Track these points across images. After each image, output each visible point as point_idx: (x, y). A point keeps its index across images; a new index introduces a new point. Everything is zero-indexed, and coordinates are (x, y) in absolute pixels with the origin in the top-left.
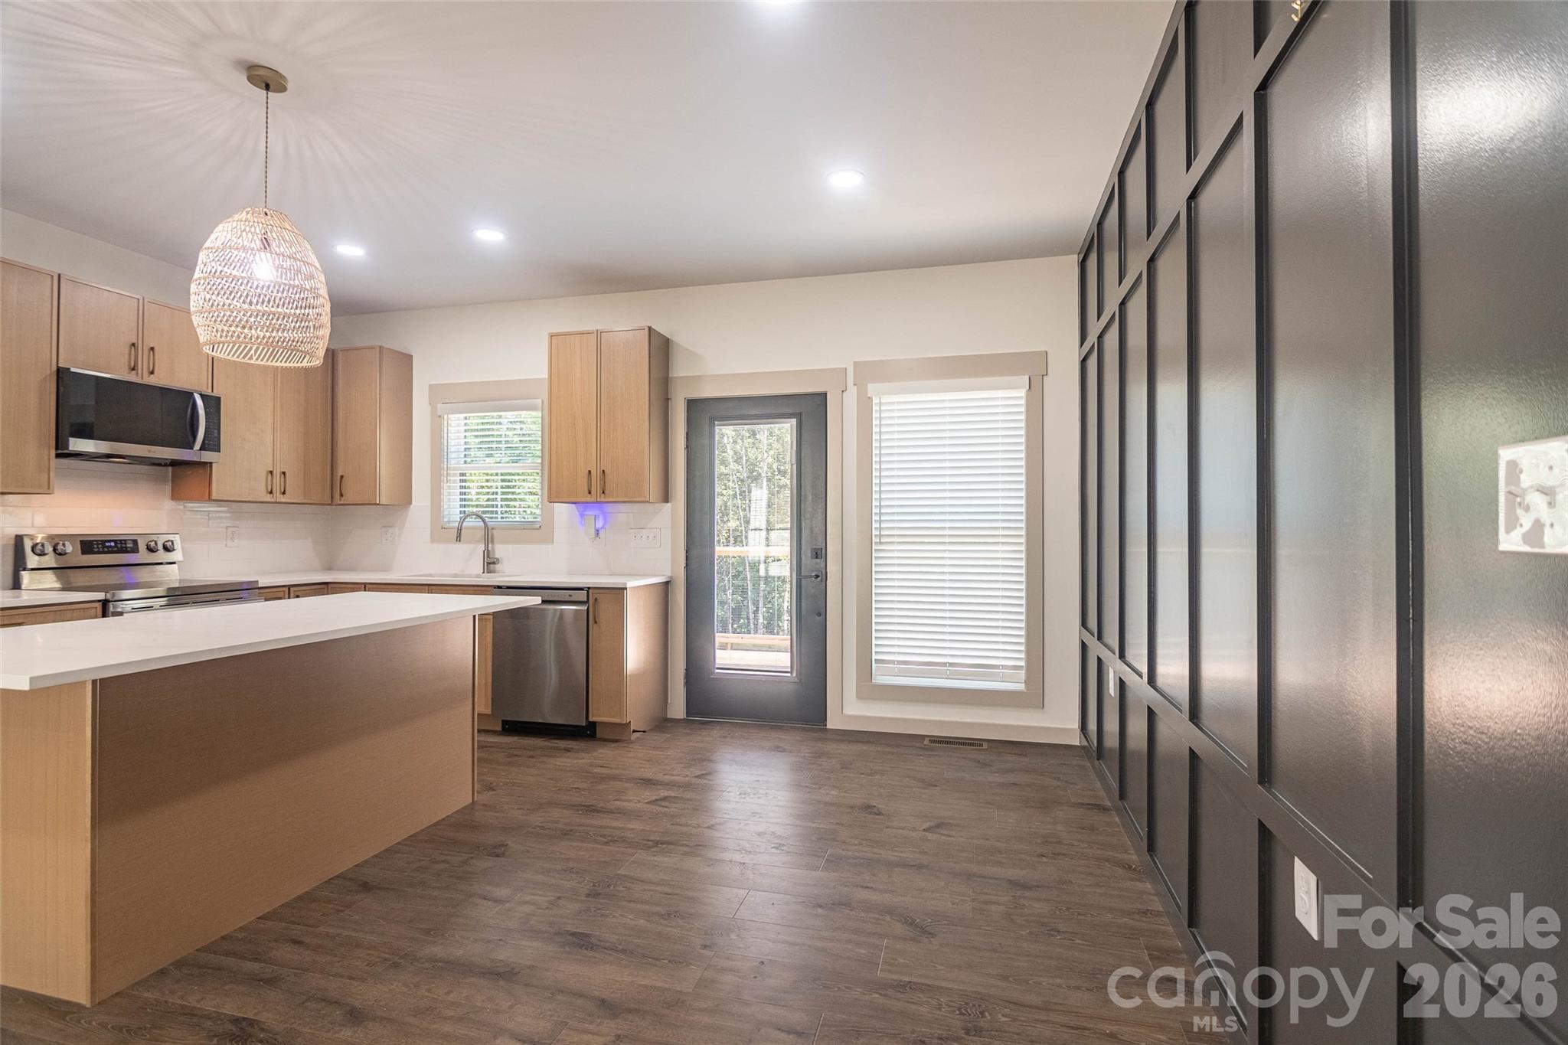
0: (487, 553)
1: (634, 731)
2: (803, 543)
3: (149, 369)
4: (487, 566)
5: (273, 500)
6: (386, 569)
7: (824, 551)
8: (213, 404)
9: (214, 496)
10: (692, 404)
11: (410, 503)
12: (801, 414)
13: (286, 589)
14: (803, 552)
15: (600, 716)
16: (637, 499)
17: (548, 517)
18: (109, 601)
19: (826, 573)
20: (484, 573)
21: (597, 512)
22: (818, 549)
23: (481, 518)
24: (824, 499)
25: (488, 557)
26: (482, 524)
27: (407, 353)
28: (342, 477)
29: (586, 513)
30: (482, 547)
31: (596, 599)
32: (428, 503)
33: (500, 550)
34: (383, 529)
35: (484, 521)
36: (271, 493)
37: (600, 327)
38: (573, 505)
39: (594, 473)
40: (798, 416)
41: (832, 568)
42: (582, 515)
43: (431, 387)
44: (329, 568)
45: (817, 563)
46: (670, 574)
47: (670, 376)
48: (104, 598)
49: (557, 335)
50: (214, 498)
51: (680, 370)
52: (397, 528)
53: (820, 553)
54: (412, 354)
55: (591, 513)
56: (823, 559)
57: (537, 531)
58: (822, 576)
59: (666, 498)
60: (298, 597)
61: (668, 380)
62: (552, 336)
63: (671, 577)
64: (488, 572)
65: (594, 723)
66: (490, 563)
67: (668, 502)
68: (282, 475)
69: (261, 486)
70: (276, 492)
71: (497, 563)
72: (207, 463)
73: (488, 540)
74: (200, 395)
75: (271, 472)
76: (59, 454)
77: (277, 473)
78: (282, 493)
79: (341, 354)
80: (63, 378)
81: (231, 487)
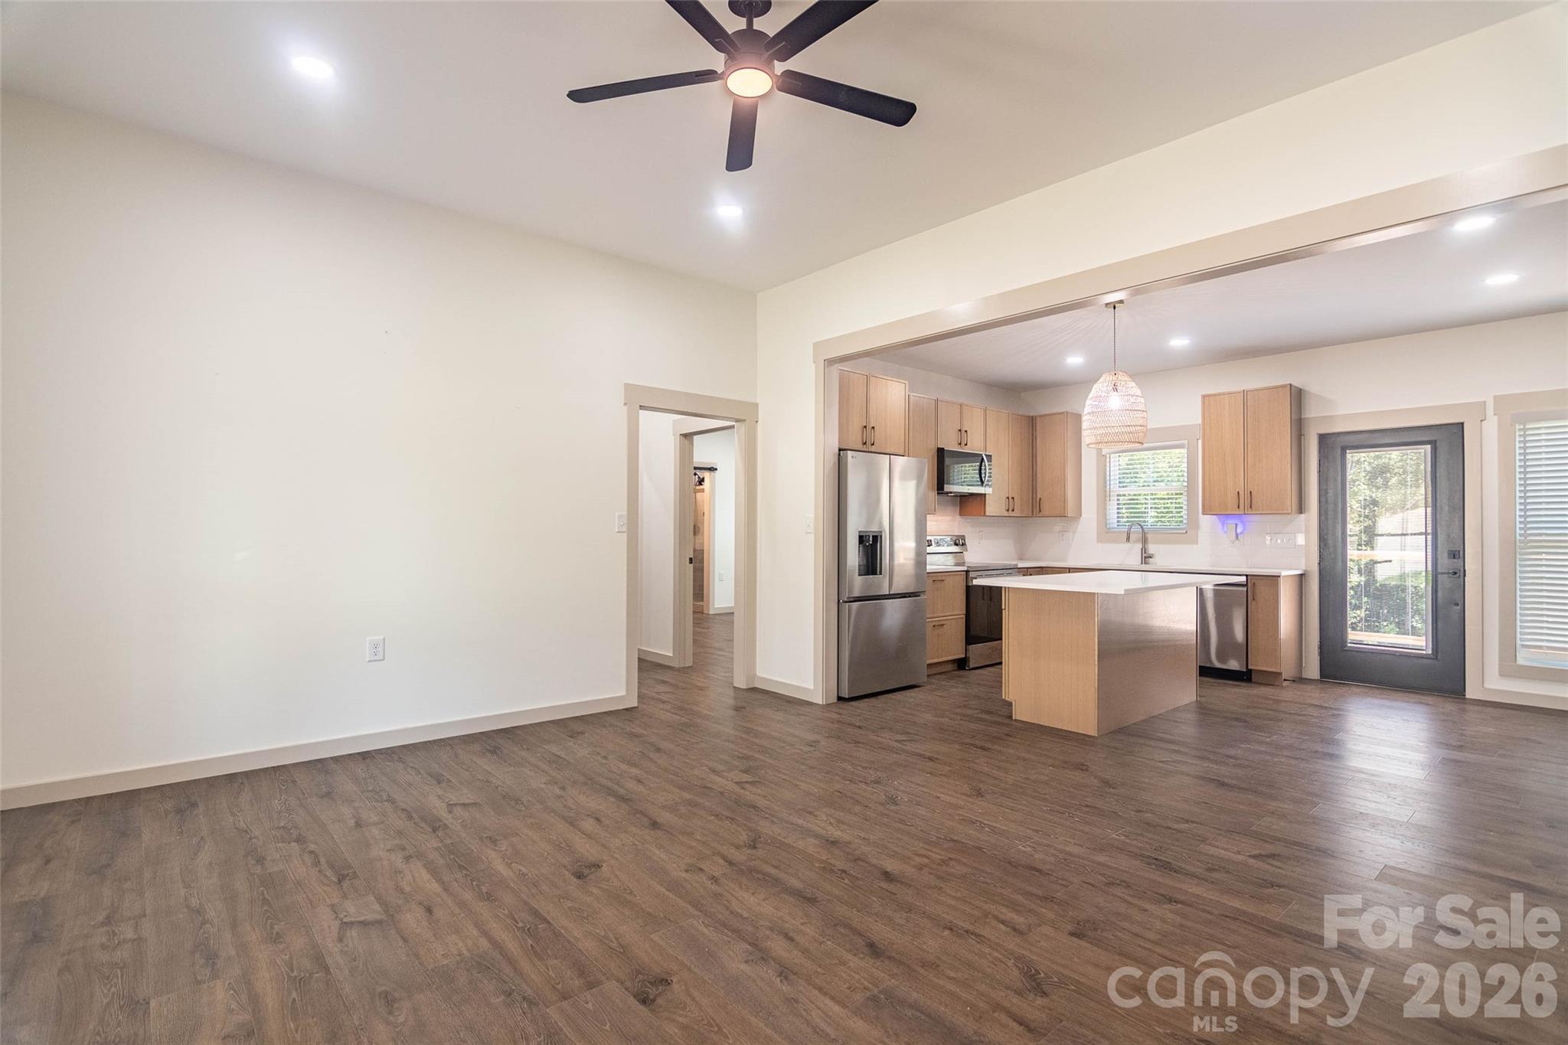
0: (1144, 550)
1: (1285, 680)
2: (1439, 546)
3: (958, 442)
4: (1143, 559)
5: (1006, 515)
6: (1063, 560)
7: (1461, 553)
8: (989, 457)
9: (987, 514)
10: (1323, 439)
11: (1081, 515)
12: (1435, 441)
13: (1026, 569)
14: (1439, 553)
15: (1257, 666)
16: (1281, 512)
17: (1194, 524)
18: (969, 571)
19: (1465, 571)
20: (1141, 562)
21: (1236, 521)
22: (1455, 551)
23: (1140, 525)
24: (1462, 509)
25: (1144, 553)
26: (1141, 529)
28: (1040, 499)
29: (1226, 522)
30: (1139, 546)
31: (1254, 584)
32: (1095, 516)
33: (1152, 548)
34: (1061, 533)
35: (1142, 527)
36: (1008, 510)
37: (1246, 388)
38: (1215, 516)
39: (1241, 493)
40: (1433, 443)
41: (1471, 565)
42: (1223, 524)
44: (1021, 559)
45: (1455, 563)
46: (1304, 568)
47: (1303, 417)
48: (966, 570)
49: (1209, 396)
51: (1311, 412)
52: (1071, 533)
53: (1458, 554)
54: (1082, 415)
55: (1231, 522)
56: (1462, 559)
57: (1184, 535)
58: (1459, 574)
59: (1301, 510)
60: (1031, 575)
61: (1300, 422)
62: (1204, 397)
63: (1305, 571)
64: (1145, 563)
65: (1251, 670)
66: (1146, 557)
67: (1301, 513)
68: (1013, 498)
69: (1004, 507)
70: (1010, 510)
71: (1151, 557)
72: (985, 494)
73: (1145, 541)
74: (986, 455)
75: (1008, 498)
76: (938, 493)
77: (1010, 498)
78: (1013, 510)
79: (1038, 419)
80: (941, 452)
81: (993, 507)
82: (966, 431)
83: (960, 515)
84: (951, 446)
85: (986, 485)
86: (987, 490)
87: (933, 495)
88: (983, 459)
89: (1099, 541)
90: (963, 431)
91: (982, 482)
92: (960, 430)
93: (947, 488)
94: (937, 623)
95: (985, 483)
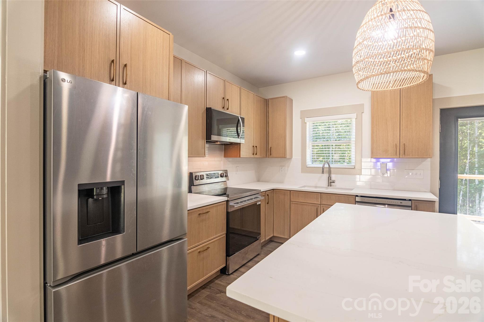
0: (329, 178)
3: (222, 106)
4: (330, 183)
5: (253, 157)
6: (282, 182)
8: (243, 119)
10: (443, 111)
11: (292, 157)
13: (265, 192)
16: (425, 157)
18: (229, 201)
20: (328, 186)
25: (330, 180)
26: (328, 166)
27: (291, 98)
28: (271, 147)
30: (327, 176)
32: (300, 158)
33: (335, 177)
34: (281, 167)
36: (253, 154)
39: (398, 145)
43: (301, 111)
44: (259, 181)
48: (227, 200)
50: (241, 157)
51: (436, 95)
52: (286, 167)
54: (293, 99)
57: (353, 169)
64: (330, 186)
68: (256, 147)
69: (251, 152)
70: (255, 154)
71: (334, 182)
72: (240, 144)
73: (330, 173)
74: (240, 117)
75: (253, 146)
76: (207, 142)
77: (255, 147)
78: (256, 154)
79: (270, 101)
80: (209, 111)
81: (245, 152)
82: (228, 100)
83: (225, 156)
84: (217, 106)
85: (241, 137)
86: (242, 141)
87: (202, 142)
88: (239, 120)
89: (302, 172)
90: (226, 99)
91: (238, 135)
92: (224, 98)
93: (214, 138)
94: (201, 250)
95: (240, 136)
